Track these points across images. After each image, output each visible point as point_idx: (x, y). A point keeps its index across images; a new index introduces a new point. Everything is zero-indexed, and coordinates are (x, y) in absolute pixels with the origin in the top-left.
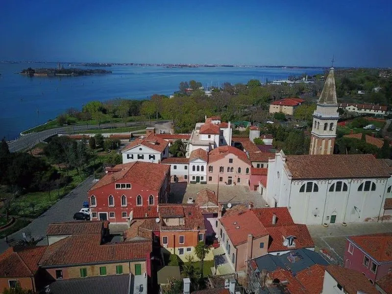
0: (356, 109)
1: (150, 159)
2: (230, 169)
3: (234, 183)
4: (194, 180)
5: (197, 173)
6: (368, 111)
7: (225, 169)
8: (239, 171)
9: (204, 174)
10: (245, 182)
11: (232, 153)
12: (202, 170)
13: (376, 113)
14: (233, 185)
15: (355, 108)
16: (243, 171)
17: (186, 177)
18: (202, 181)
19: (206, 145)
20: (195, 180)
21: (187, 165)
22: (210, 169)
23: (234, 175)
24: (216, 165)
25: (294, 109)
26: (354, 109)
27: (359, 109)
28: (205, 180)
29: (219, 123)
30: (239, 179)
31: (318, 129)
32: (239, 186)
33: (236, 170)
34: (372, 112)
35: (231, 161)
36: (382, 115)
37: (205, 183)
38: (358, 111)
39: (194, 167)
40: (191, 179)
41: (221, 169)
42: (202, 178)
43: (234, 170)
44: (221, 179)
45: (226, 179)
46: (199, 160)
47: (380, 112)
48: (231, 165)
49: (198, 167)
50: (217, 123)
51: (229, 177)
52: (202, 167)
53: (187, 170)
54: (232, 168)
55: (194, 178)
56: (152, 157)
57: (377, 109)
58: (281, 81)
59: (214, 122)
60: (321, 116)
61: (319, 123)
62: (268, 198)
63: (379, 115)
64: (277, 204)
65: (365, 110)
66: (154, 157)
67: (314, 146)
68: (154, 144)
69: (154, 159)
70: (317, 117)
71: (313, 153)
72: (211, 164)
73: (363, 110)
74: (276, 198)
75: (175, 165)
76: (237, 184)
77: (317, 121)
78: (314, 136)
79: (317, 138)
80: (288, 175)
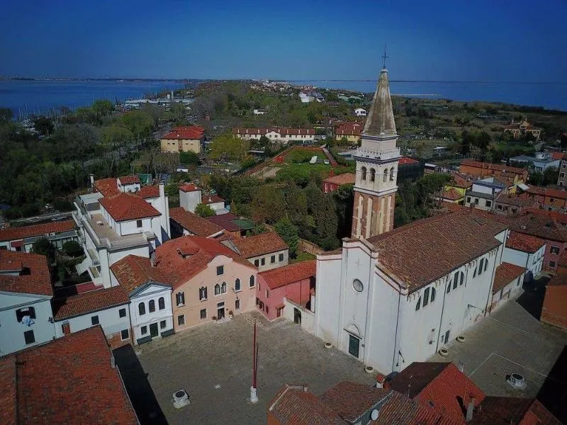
0: (279, 135)
1: (19, 319)
2: (219, 288)
3: (231, 313)
4: (145, 336)
5: (149, 318)
6: (294, 138)
7: (211, 291)
8: (238, 286)
9: (166, 314)
10: (249, 306)
11: (219, 254)
12: (162, 305)
13: (304, 139)
14: (227, 318)
15: (277, 134)
16: (245, 283)
17: (125, 334)
18: (164, 330)
19: (141, 246)
20: (148, 333)
21: (126, 307)
22: (180, 299)
23: (228, 297)
24: (190, 288)
25: (201, 143)
26: (276, 136)
27: (283, 135)
28: (169, 326)
29: (137, 189)
30: (237, 302)
31: (373, 180)
32: (241, 316)
33: (231, 285)
34: (299, 138)
35: (220, 270)
36: (311, 141)
37: (172, 332)
38: (282, 139)
39: (142, 307)
40: (138, 335)
41: (203, 293)
42: (163, 324)
43: (227, 287)
44: (203, 314)
45: (212, 311)
46: (152, 288)
47: (308, 138)
48: (219, 280)
49: (152, 303)
50: (134, 191)
51: (219, 305)
52: (162, 301)
53: (126, 319)
54: (224, 284)
55: (144, 330)
56: (26, 313)
57: (304, 134)
58: (139, 101)
59: (126, 189)
60: (379, 158)
61: (373, 171)
62: (323, 330)
63: (308, 142)
64: (361, 342)
65: (290, 136)
66: (31, 313)
67: (365, 212)
68: (17, 277)
69: (31, 317)
70: (367, 160)
71: (364, 224)
72: (179, 290)
73: (288, 136)
74: (355, 331)
75: (94, 314)
76: (236, 312)
77: (369, 166)
78: (361, 194)
79: (372, 197)
80: (400, 287)
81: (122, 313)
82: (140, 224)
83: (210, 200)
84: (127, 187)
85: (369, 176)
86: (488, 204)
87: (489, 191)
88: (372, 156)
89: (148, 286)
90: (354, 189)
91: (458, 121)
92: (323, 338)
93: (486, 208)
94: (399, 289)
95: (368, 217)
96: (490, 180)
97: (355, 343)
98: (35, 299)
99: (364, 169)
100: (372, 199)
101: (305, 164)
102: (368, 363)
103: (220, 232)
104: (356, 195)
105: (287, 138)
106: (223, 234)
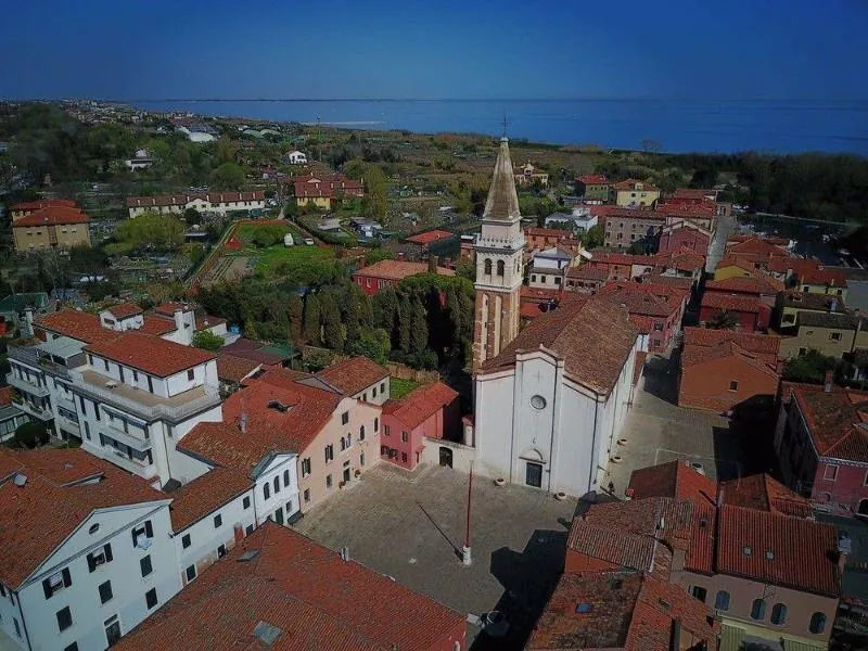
0: (208, 204)
3: (358, 472)
5: (275, 502)
6: (232, 207)
7: (336, 448)
8: (362, 435)
9: (292, 492)
10: (374, 459)
12: (287, 481)
13: (249, 208)
14: (353, 480)
15: (205, 203)
16: (369, 430)
18: (291, 514)
19: (215, 406)
21: (250, 493)
22: (307, 466)
23: (353, 452)
24: (314, 451)
26: (204, 206)
27: (215, 204)
28: (295, 508)
30: (362, 457)
32: (367, 473)
33: (356, 435)
34: (241, 206)
35: (345, 418)
36: (260, 210)
37: (298, 515)
38: (213, 209)
39: (267, 488)
41: (329, 453)
42: (289, 506)
43: (353, 439)
44: (329, 481)
45: (338, 477)
46: (277, 460)
47: (255, 205)
48: (345, 431)
49: (277, 481)
51: (345, 465)
52: (287, 476)
53: (250, 510)
54: (349, 436)
56: (141, 532)
57: (247, 200)
59: (121, 326)
60: (510, 247)
61: (501, 264)
62: (486, 465)
63: (255, 210)
64: (545, 467)
65: (227, 205)
66: (148, 530)
67: (491, 314)
68: (97, 484)
69: (148, 536)
70: (492, 250)
71: (490, 328)
72: (305, 455)
73: (223, 205)
74: (535, 456)
75: (215, 514)
76: (363, 470)
77: (495, 258)
78: (486, 292)
79: (500, 294)
80: (596, 394)
81: (246, 503)
82: (191, 376)
83: (206, 323)
84: (125, 322)
85: (494, 270)
86: (557, 281)
87: (553, 265)
88: (499, 246)
89: (272, 458)
90: (476, 287)
91: (439, 165)
92: (488, 476)
93: (557, 287)
94: (595, 397)
95: (497, 319)
96: (552, 251)
97: (535, 472)
98: (151, 509)
99: (488, 262)
100: (502, 297)
101: (277, 247)
102: (555, 491)
103: (257, 369)
104: (478, 294)
105: (222, 209)
106: (262, 371)
